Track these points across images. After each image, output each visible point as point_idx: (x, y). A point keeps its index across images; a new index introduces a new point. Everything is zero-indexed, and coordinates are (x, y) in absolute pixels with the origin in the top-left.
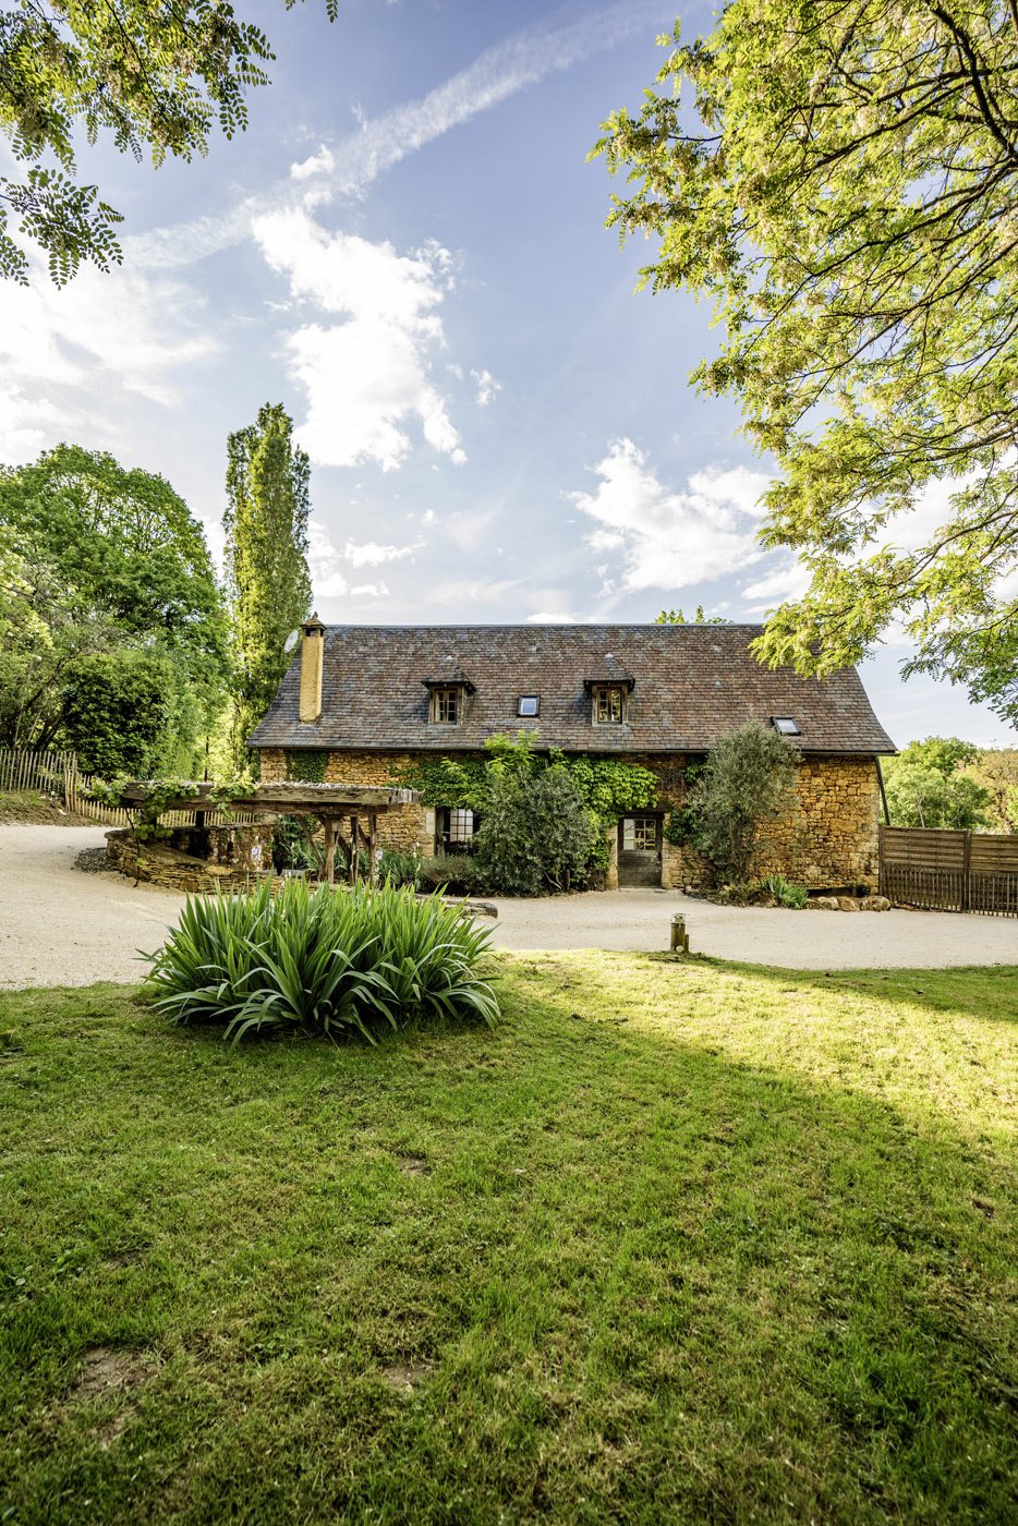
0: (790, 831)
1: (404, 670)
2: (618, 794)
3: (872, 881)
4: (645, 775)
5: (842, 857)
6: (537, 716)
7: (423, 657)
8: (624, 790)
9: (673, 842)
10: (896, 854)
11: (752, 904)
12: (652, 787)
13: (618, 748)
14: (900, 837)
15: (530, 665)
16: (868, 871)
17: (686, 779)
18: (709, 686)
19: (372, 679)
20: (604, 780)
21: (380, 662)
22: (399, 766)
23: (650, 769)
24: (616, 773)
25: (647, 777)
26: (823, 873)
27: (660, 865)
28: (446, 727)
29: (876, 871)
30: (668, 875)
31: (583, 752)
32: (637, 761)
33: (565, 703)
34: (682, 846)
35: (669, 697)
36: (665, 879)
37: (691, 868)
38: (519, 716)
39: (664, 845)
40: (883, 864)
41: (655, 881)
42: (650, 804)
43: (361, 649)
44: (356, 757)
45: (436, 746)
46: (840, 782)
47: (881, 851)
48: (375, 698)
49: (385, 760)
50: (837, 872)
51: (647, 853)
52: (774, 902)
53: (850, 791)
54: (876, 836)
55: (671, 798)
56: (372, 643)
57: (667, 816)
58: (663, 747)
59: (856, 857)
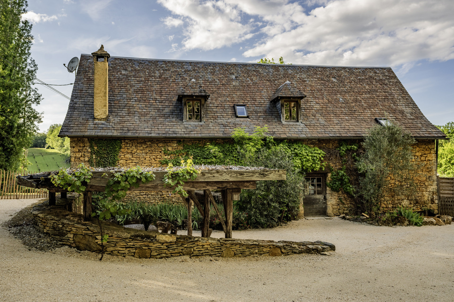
0: (393, 181)
1: (157, 87)
2: (304, 163)
3: (434, 207)
4: (319, 152)
5: (420, 195)
6: (248, 117)
7: (166, 79)
8: (308, 160)
9: (333, 189)
10: (447, 192)
11: (395, 224)
12: (322, 159)
13: (303, 136)
14: (448, 183)
15: (234, 86)
16: (432, 201)
17: (340, 154)
18: (337, 101)
19: (136, 92)
20: (297, 155)
21: (140, 81)
22: (170, 149)
23: (320, 148)
24: (304, 151)
25: (319, 153)
26: (410, 204)
27: (325, 203)
28: (196, 123)
29: (436, 202)
30: (331, 209)
31: (284, 139)
32: (312, 144)
33: (261, 109)
34: (338, 192)
35: (318, 107)
36: (330, 210)
37: (343, 204)
38: (237, 117)
39: (328, 192)
40: (440, 198)
41: (323, 213)
42: (321, 168)
43: (123, 72)
44: (141, 143)
45: (196, 136)
46: (417, 154)
47: (438, 190)
48: (142, 105)
49: (161, 145)
50: (417, 202)
51: (318, 196)
52: (407, 222)
53: (423, 158)
54: (436, 182)
55: (332, 165)
56: (130, 69)
57: (330, 175)
58: (327, 135)
59: (426, 194)
